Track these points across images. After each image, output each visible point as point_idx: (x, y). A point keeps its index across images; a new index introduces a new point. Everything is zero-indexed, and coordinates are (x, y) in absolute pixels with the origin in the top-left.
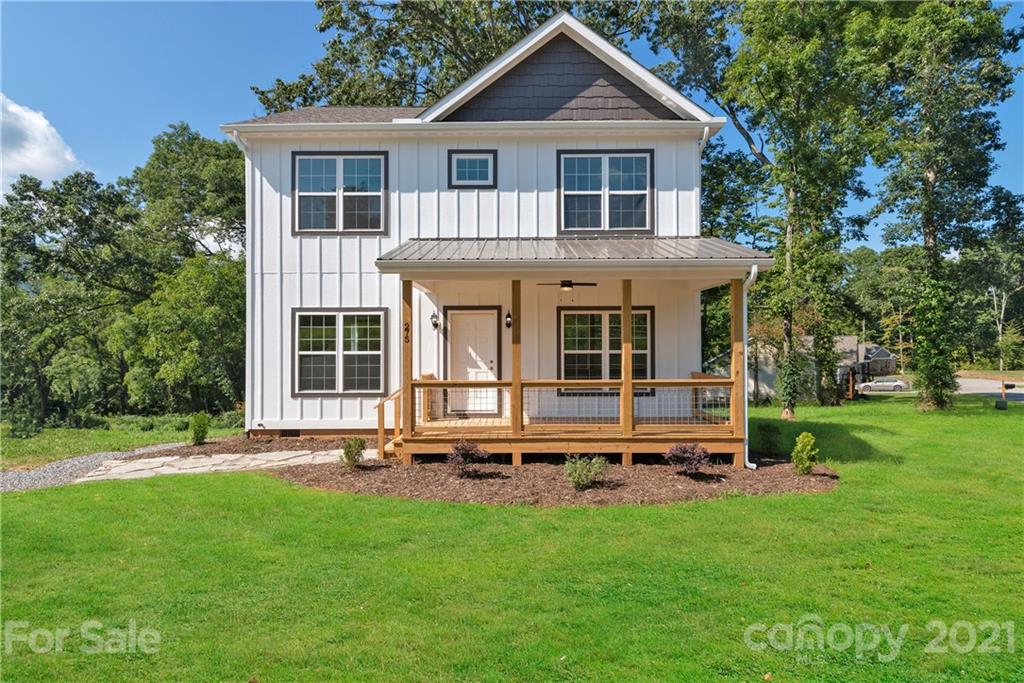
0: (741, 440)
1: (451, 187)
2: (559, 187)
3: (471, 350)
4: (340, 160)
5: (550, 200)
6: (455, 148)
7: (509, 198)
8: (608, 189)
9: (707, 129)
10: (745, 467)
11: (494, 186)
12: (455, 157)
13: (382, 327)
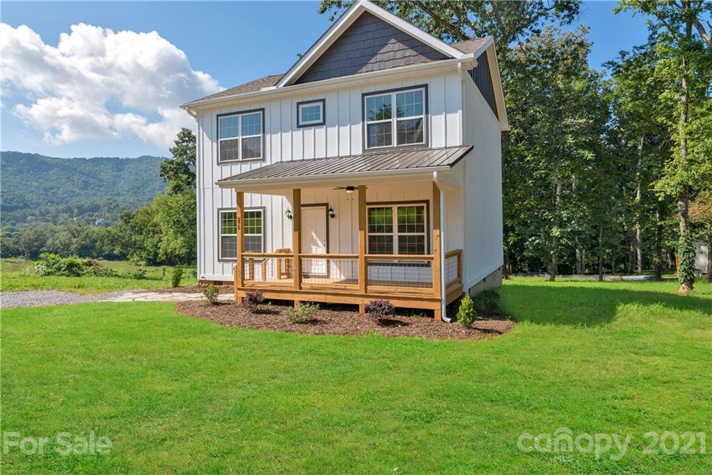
0: (440, 301)
1: (299, 127)
2: (363, 120)
3: (313, 234)
4: (240, 116)
5: (358, 129)
6: (301, 101)
7: (333, 131)
8: (395, 118)
9: (459, 64)
10: (442, 320)
11: (324, 123)
12: (301, 107)
13: (262, 218)
